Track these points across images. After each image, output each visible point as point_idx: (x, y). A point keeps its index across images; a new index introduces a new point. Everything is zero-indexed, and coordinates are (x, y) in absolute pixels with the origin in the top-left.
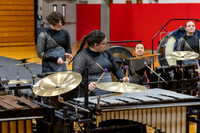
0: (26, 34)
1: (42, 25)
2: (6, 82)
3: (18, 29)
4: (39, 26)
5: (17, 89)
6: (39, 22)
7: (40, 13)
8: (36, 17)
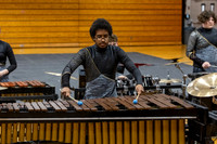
0: (172, 34)
1: (190, 25)
2: (157, 81)
3: (165, 28)
4: (186, 26)
5: (167, 88)
6: (186, 22)
7: (188, 12)
8: (184, 16)
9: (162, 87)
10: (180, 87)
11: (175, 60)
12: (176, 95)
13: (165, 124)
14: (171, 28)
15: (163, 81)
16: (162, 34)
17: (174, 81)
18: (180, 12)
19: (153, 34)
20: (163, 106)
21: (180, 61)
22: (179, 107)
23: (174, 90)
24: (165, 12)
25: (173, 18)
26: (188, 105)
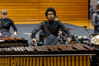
9: (79, 40)
10: (88, 40)
11: (85, 27)
12: (86, 44)
13: (81, 57)
14: (83, 12)
15: (80, 37)
16: (79, 14)
17: (85, 37)
18: (88, 4)
19: (75, 14)
20: (80, 49)
21: (88, 27)
22: (87, 50)
23: (85, 41)
24: (80, 4)
25: (84, 7)
26: (92, 49)
